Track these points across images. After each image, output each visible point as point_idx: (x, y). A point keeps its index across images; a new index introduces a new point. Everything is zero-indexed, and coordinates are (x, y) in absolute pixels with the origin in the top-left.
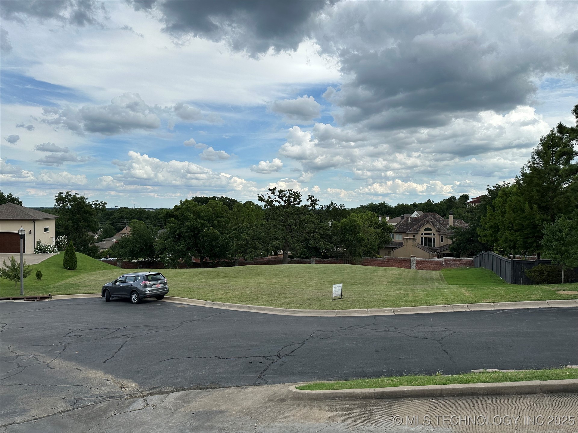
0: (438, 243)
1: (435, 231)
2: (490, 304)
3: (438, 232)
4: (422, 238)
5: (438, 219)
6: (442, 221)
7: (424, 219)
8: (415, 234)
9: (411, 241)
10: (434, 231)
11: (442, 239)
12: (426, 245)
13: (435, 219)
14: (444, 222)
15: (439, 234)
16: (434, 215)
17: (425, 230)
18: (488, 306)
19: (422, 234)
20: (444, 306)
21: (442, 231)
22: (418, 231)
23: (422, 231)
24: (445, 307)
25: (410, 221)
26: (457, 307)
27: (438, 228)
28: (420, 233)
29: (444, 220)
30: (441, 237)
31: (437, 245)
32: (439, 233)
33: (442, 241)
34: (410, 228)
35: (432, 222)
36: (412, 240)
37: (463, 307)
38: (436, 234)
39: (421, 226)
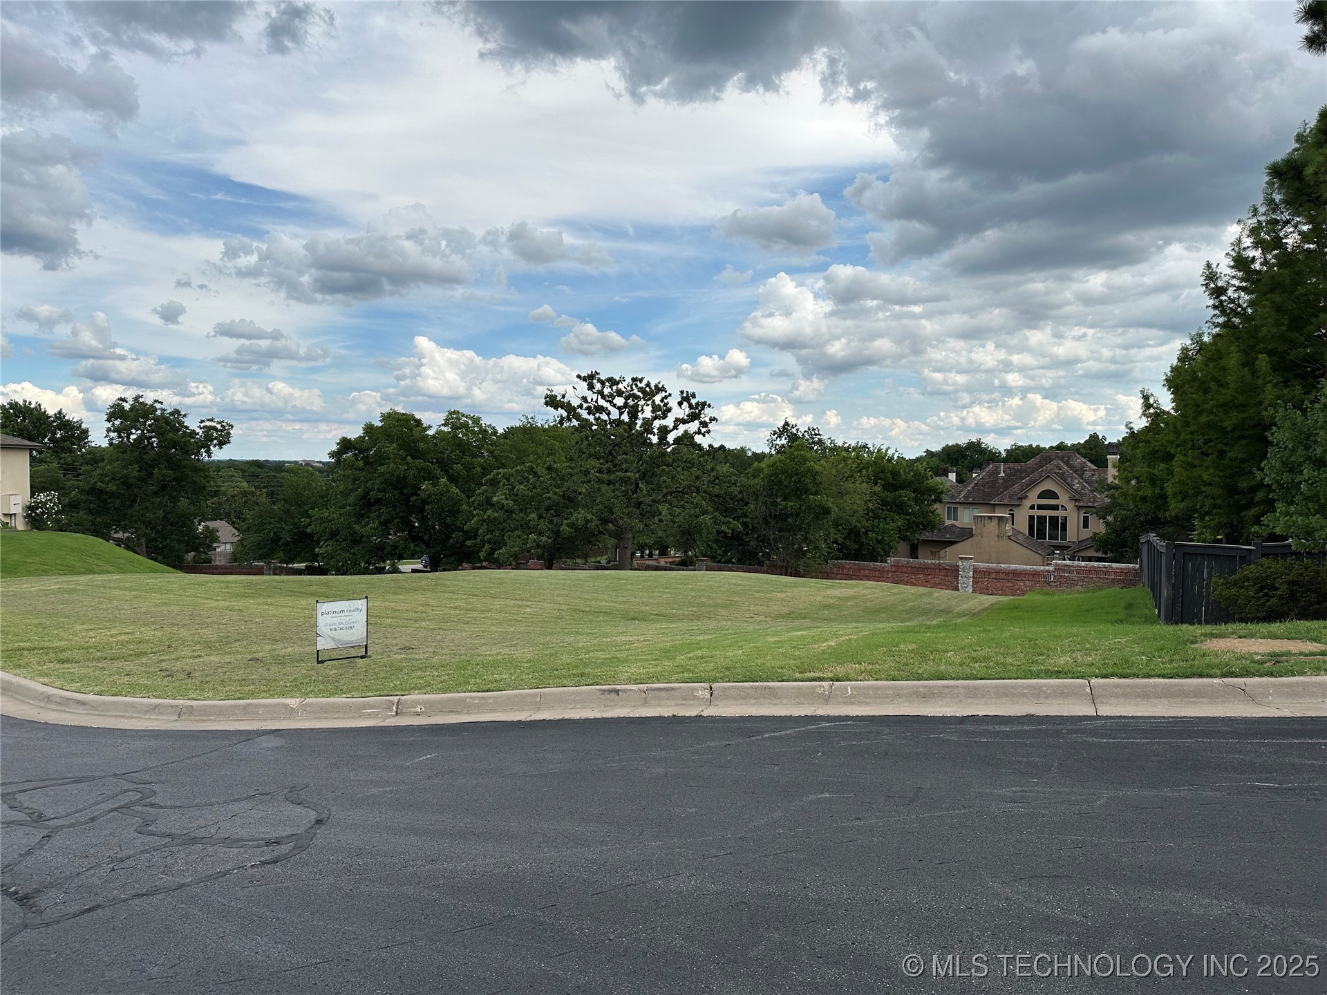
0: (1074, 532)
1: (1067, 498)
2: (813, 688)
3: (1076, 500)
4: (1031, 518)
5: (1078, 467)
6: (1088, 474)
7: (1041, 467)
8: (1011, 507)
9: (993, 523)
10: (1064, 499)
11: (1086, 520)
12: (1041, 535)
13: (1071, 467)
14: (1093, 475)
15: (1079, 508)
16: (1069, 458)
17: (1041, 496)
18: (801, 696)
19: (1032, 507)
20: (610, 691)
21: (1086, 499)
22: (1021, 499)
23: (1033, 498)
24: (613, 695)
25: (1002, 474)
26: (663, 694)
27: (1076, 491)
28: (1027, 503)
29: (1094, 470)
30: (1082, 515)
31: (1072, 535)
32: (1077, 504)
33: (1086, 525)
34: (1002, 493)
35: (1062, 476)
36: (997, 522)
37: (690, 697)
38: (1070, 505)
39: (1032, 484)
